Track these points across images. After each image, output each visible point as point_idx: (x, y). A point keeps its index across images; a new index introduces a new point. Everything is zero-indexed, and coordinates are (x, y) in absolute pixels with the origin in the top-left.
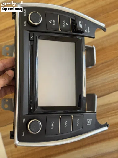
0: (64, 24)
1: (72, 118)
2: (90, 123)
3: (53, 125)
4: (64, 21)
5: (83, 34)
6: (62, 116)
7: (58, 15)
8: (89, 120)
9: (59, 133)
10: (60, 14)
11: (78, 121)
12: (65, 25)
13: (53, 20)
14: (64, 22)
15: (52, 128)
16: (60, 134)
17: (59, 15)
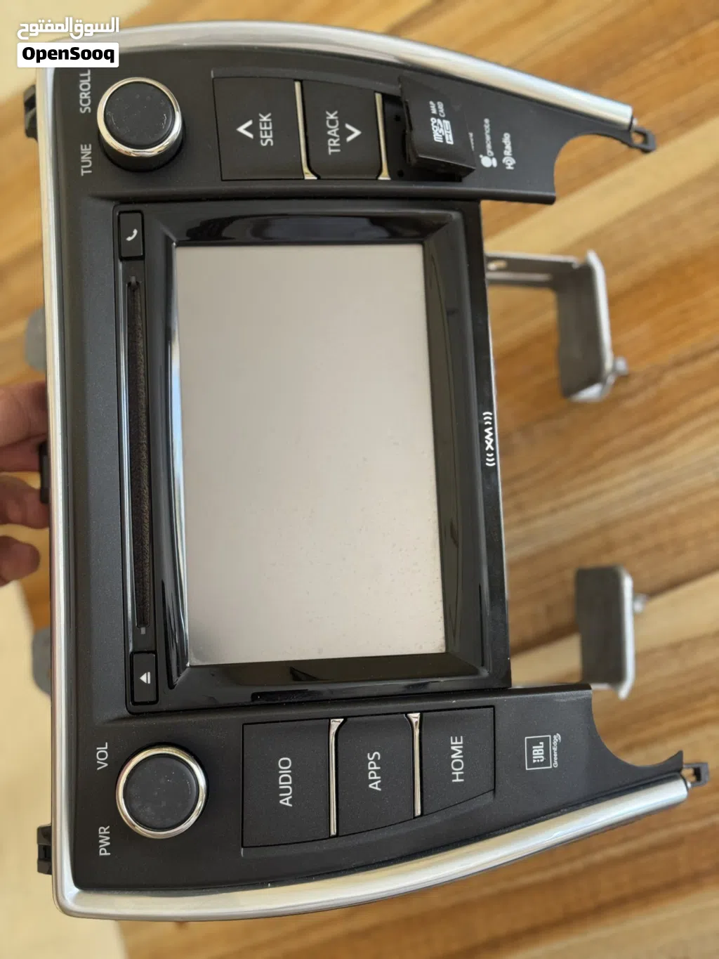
0: (333, 131)
1: (417, 732)
2: (546, 763)
3: (285, 779)
4: (332, 116)
5: (468, 186)
6: (345, 718)
7: (297, 85)
8: (536, 742)
9: (333, 832)
10: (309, 75)
11: (457, 746)
12: (342, 141)
13: (265, 119)
14: (332, 122)
15: (286, 801)
16: (337, 835)
17: (301, 81)
